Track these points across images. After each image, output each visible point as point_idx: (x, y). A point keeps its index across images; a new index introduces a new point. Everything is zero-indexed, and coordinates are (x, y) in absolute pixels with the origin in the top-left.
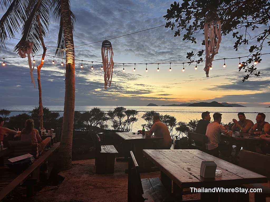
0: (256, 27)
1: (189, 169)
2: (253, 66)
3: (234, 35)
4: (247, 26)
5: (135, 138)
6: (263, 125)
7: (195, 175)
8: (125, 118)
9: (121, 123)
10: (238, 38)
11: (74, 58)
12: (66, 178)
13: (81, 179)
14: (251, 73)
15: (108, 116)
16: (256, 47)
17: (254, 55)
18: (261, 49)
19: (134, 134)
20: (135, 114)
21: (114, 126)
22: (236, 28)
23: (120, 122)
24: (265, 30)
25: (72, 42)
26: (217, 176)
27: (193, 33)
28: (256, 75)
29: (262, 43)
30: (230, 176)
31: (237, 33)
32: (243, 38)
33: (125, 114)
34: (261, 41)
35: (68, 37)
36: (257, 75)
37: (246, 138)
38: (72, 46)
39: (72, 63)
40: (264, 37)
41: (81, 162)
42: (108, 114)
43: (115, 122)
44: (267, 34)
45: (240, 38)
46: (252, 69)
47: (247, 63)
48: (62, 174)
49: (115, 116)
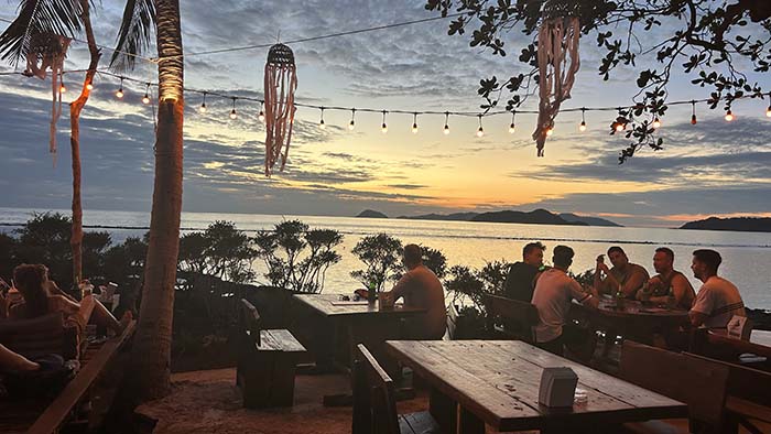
0: (656, 22)
1: (511, 388)
2: (646, 122)
3: (601, 38)
4: (633, 19)
5: (352, 311)
6: (671, 278)
7: (528, 401)
8: (306, 253)
9: (292, 268)
10: (610, 47)
11: (181, 84)
12: (160, 420)
13: (204, 423)
14: (641, 140)
15: (256, 247)
16: (653, 75)
17: (649, 95)
18: (667, 80)
19: (347, 298)
20: (332, 241)
21: (274, 276)
22: (606, 23)
23: (291, 264)
24: (678, 33)
25: (179, 42)
26: (579, 404)
27: (499, 28)
28: (653, 146)
29: (669, 66)
30: (605, 403)
31: (609, 34)
32: (623, 49)
33: (306, 241)
34: (667, 60)
35: (167, 24)
36: (656, 147)
37: (632, 311)
38: (177, 50)
39: (177, 99)
40: (675, 51)
41: (193, 377)
42: (257, 241)
43: (276, 264)
44: (681, 44)
45: (615, 48)
46: (643, 132)
47: (631, 116)
48: (147, 411)
49: (276, 246)
